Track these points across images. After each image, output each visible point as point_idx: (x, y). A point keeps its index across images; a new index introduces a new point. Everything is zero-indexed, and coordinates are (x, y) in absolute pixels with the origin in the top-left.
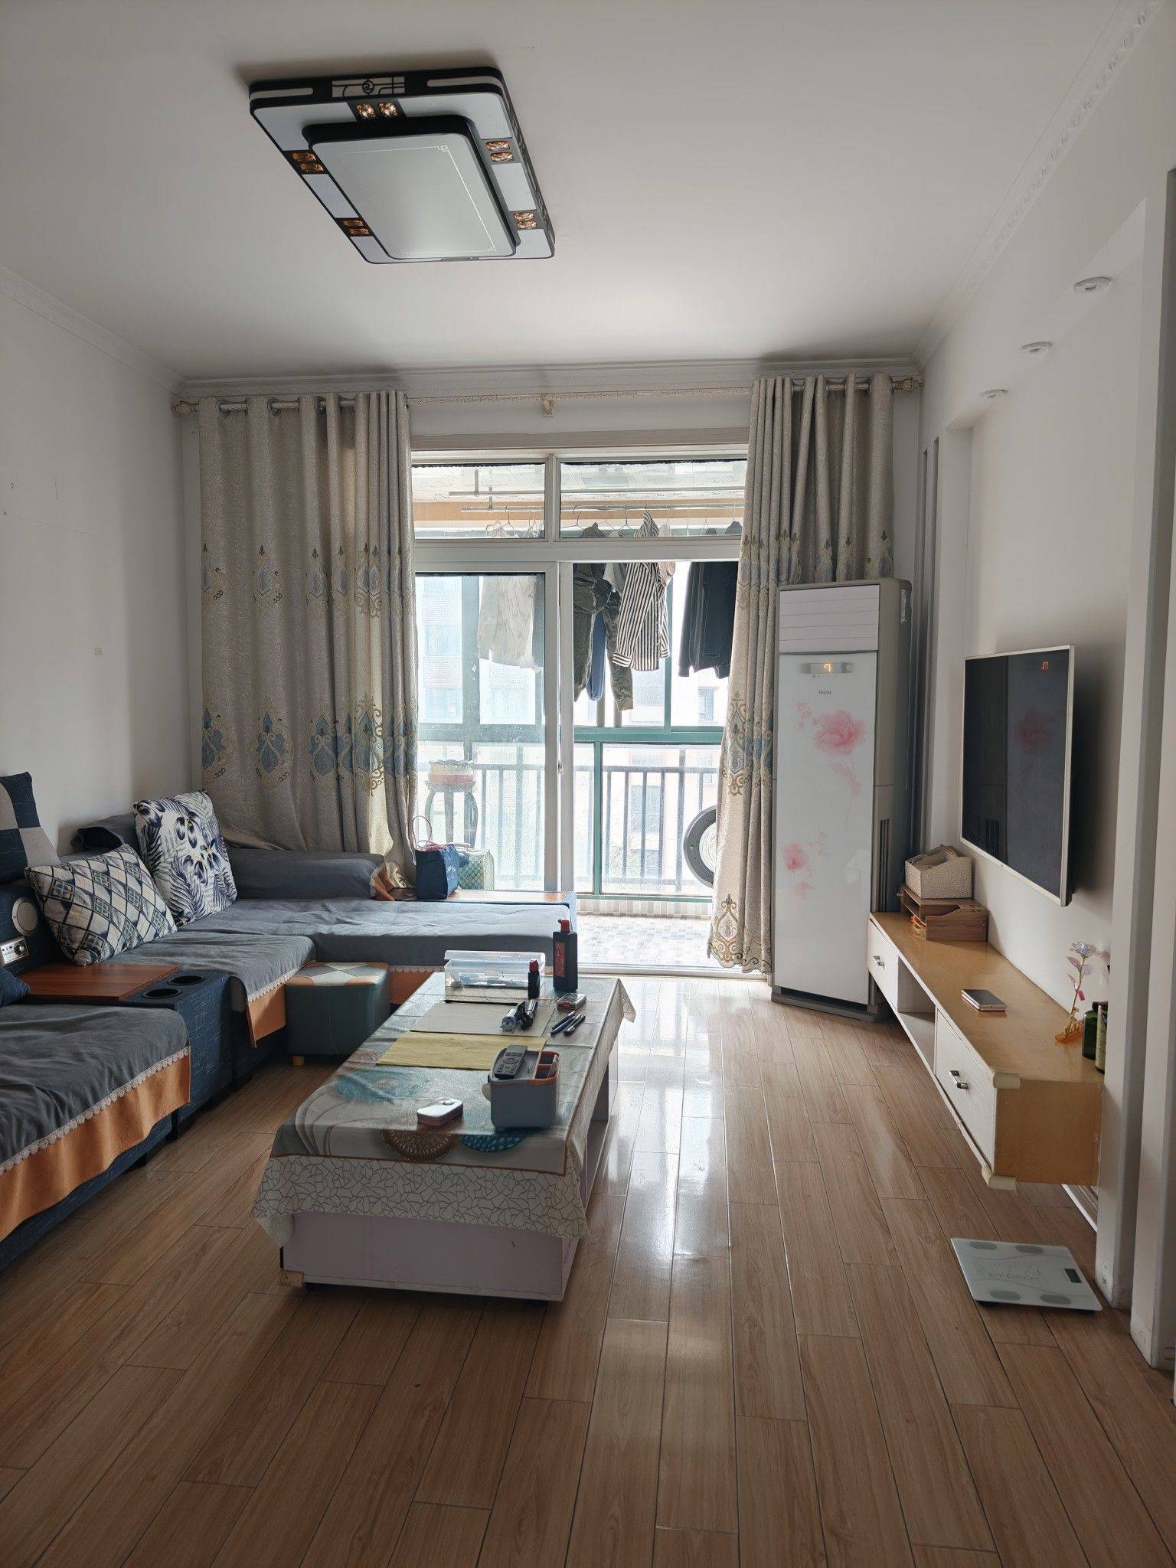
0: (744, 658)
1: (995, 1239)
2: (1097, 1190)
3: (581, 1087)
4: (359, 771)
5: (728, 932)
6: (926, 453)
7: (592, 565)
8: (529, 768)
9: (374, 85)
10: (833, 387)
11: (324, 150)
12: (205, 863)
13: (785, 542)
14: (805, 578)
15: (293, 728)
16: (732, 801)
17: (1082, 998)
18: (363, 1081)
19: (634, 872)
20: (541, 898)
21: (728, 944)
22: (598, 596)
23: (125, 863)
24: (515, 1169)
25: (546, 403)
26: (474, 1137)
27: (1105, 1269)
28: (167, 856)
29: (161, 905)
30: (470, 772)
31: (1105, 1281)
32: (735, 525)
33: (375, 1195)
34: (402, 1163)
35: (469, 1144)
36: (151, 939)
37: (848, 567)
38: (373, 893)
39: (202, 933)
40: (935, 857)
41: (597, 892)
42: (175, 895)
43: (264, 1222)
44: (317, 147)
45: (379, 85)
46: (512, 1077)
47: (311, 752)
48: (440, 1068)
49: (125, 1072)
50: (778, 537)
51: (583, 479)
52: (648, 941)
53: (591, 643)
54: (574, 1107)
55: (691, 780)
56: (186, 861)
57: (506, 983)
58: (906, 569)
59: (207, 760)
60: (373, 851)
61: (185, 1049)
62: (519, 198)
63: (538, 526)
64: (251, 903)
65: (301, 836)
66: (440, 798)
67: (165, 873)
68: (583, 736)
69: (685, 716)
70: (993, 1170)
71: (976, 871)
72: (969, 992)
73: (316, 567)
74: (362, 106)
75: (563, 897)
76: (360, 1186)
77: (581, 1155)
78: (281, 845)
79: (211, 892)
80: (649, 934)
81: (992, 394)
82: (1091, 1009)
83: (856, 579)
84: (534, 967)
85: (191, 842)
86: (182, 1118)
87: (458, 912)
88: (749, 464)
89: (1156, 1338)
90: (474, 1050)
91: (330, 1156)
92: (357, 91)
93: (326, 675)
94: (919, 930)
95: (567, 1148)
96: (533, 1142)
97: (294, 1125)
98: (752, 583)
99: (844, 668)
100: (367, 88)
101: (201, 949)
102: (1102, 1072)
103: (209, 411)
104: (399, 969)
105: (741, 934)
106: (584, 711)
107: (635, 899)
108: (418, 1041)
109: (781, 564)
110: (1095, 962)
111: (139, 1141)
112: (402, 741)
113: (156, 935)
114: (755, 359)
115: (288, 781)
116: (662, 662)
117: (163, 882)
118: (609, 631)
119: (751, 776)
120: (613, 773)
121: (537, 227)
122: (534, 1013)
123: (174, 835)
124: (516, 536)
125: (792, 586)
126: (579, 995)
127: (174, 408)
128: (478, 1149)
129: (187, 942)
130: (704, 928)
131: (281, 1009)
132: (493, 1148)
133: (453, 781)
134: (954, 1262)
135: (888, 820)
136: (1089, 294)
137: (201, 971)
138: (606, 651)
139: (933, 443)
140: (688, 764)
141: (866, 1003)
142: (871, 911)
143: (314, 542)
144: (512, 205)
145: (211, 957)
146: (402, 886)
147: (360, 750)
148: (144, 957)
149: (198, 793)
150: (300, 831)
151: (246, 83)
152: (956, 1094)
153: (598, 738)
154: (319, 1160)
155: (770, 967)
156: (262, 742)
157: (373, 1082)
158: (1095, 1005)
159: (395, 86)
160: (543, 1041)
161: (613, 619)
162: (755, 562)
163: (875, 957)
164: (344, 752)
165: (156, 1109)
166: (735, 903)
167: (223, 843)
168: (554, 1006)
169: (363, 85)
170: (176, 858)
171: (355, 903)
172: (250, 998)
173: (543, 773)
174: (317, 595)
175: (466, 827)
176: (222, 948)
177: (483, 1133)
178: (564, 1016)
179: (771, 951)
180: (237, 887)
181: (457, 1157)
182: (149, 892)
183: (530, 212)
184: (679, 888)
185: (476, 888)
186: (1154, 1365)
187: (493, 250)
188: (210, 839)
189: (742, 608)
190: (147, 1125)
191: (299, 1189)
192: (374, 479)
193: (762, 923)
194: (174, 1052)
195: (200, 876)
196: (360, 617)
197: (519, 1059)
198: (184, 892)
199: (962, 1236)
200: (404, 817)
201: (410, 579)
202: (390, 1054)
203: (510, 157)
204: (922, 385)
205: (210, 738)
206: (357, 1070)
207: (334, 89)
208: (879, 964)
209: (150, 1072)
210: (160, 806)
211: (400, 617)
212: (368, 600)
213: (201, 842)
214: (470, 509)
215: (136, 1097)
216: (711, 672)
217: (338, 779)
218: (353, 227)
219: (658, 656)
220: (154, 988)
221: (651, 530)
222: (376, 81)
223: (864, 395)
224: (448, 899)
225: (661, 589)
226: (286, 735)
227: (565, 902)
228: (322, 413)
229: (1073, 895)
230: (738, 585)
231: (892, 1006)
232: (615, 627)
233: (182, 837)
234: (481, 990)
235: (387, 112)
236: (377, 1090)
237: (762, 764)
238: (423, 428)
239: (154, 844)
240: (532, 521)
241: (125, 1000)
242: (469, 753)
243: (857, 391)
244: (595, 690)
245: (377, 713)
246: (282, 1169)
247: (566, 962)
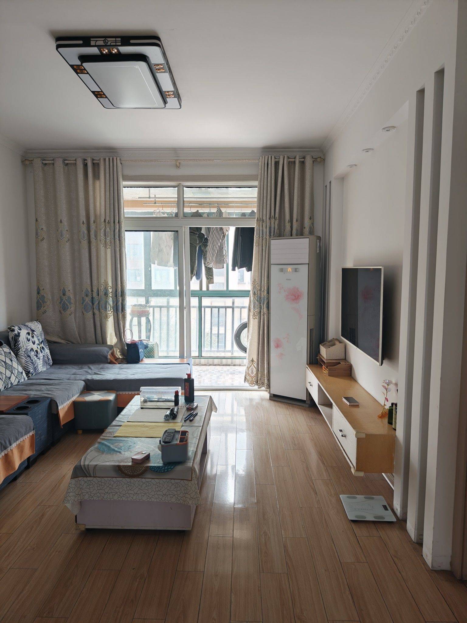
0: (257, 266)
1: (356, 494)
2: (394, 474)
3: (197, 443)
4: (103, 311)
5: (252, 372)
6: (326, 186)
7: (197, 228)
8: (172, 307)
9: (108, 41)
10: (290, 160)
11: (87, 66)
12: (39, 350)
13: (273, 220)
14: (280, 235)
15: (75, 294)
16: (253, 321)
17: (387, 401)
18: (109, 444)
19: (214, 348)
20: (177, 361)
21: (252, 377)
22: (199, 239)
23: (5, 352)
24: (172, 479)
25: (178, 163)
26: (155, 467)
27: (397, 505)
28: (23, 348)
29: (20, 369)
30: (148, 309)
31: (397, 509)
32: (253, 212)
33: (115, 492)
34: (126, 479)
35: (153, 470)
36: (17, 384)
37: (297, 230)
38: (109, 361)
39: (38, 380)
40: (330, 343)
41: (200, 356)
42: (26, 365)
43: (69, 505)
44: (84, 64)
45: (110, 41)
46: (169, 442)
47: (83, 303)
48: (139, 437)
49: (8, 443)
50: (270, 218)
51: (193, 192)
52: (221, 376)
53: (197, 258)
54: (194, 452)
55: (237, 311)
56: (31, 350)
57: (165, 399)
58: (319, 232)
59: (39, 307)
60: (109, 343)
61: (33, 432)
62: (167, 86)
63: (175, 210)
64: (58, 366)
65: (78, 338)
66: (135, 320)
67: (22, 355)
68: (194, 294)
69: (234, 286)
70: (355, 469)
71: (346, 348)
72: (345, 398)
73: (84, 229)
74: (103, 49)
75: (187, 361)
76: (108, 488)
77: (197, 471)
78: (70, 341)
79: (42, 363)
80: (221, 373)
81: (351, 166)
82: (391, 405)
83: (300, 236)
84: (177, 393)
85: (33, 342)
86: (31, 459)
87: (144, 368)
88: (258, 189)
89: (416, 532)
90: (153, 429)
91: (96, 477)
92: (101, 43)
93: (88, 272)
94: (326, 372)
95: (192, 470)
96: (179, 468)
97: (81, 465)
98: (260, 236)
99: (296, 270)
100: (105, 42)
101: (38, 387)
102: (395, 430)
103: (38, 163)
104: (121, 393)
105: (257, 373)
106: (194, 285)
107: (215, 358)
108: (130, 426)
109: (271, 229)
110: (392, 387)
111: (14, 471)
112: (120, 299)
113: (19, 382)
114: (261, 148)
115: (73, 315)
116: (225, 265)
117: (21, 359)
118: (204, 253)
119: (260, 312)
120: (206, 309)
121: (174, 97)
122: (177, 412)
123: (25, 340)
124: (166, 215)
125: (275, 238)
126: (195, 404)
127: (22, 162)
128: (157, 472)
129: (32, 384)
130: (243, 369)
131: (73, 411)
132: (163, 471)
133: (141, 313)
134: (341, 504)
135: (313, 329)
136: (388, 132)
137: (39, 397)
138: (203, 260)
139: (329, 183)
140: (236, 305)
141: (306, 399)
142: (307, 364)
143: (83, 218)
144: (164, 89)
145: (43, 391)
146: (121, 357)
147: (102, 303)
148: (14, 392)
149: (35, 321)
150: (78, 336)
151: (55, 37)
152: (342, 439)
153: (200, 295)
154: (92, 478)
155: (269, 386)
156: (62, 300)
157: (112, 444)
158: (392, 404)
159: (117, 42)
160: (181, 424)
161: (205, 248)
162: (261, 228)
163: (309, 382)
164: (96, 303)
165: (21, 457)
166: (255, 361)
167: (46, 342)
168: (185, 409)
169: (104, 40)
170: (27, 349)
171: (101, 366)
172: (60, 408)
173: (178, 309)
174: (84, 239)
175: (146, 332)
176: (47, 387)
177: (158, 465)
178: (189, 413)
179: (269, 380)
180: (52, 360)
181: (148, 475)
182: (15, 364)
183: (172, 91)
184: (232, 354)
185: (151, 357)
186: (415, 542)
187: (156, 106)
188: (41, 341)
189: (256, 246)
190: (17, 463)
191: (83, 491)
192: (108, 193)
193: (266, 369)
194: (28, 433)
195: (37, 356)
196: (102, 248)
197: (173, 434)
198: (30, 363)
199: (344, 494)
200: (121, 330)
201: (123, 233)
202: (119, 432)
203: (164, 71)
204: (324, 160)
205: (40, 298)
206: (106, 439)
207: (91, 42)
208: (311, 385)
209: (18, 442)
210: (19, 328)
211: (119, 249)
212: (106, 241)
213: (37, 342)
214: (147, 204)
215: (12, 453)
216: (244, 269)
217: (94, 314)
218: (99, 95)
219: (223, 262)
220: (19, 406)
221: (220, 213)
222: (109, 39)
223: (303, 163)
224: (140, 363)
225: (224, 236)
226: (72, 297)
227: (188, 363)
228: (85, 165)
229: (384, 361)
230: (255, 237)
231: (316, 402)
232: (206, 251)
233: (29, 340)
234: (155, 403)
235: (114, 52)
236: (114, 448)
237: (265, 307)
238: (127, 172)
239: (17, 343)
240: (172, 208)
241: (6, 412)
242: (147, 302)
243: (300, 162)
244: (198, 276)
245: (110, 287)
246: (76, 483)
247: (190, 390)
